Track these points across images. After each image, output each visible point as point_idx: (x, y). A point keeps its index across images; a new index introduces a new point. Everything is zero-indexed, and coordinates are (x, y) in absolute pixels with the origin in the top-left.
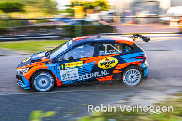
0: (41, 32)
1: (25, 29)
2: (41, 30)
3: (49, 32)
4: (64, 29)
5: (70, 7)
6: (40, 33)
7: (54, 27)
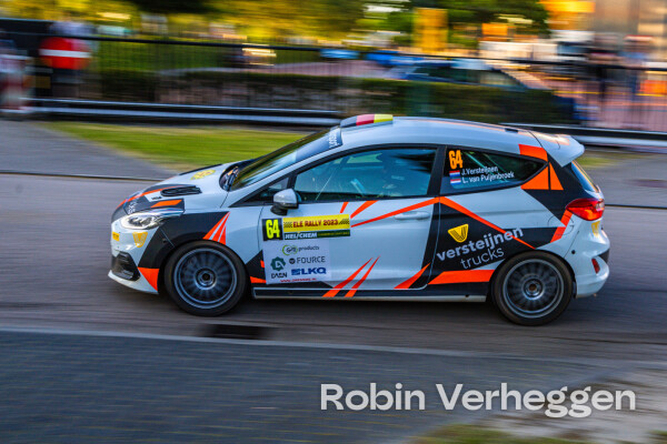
0: (276, 97)
1: (218, 82)
2: (276, 89)
3: (308, 100)
4: (368, 93)
5: (397, 10)
6: (270, 101)
7: (329, 84)
